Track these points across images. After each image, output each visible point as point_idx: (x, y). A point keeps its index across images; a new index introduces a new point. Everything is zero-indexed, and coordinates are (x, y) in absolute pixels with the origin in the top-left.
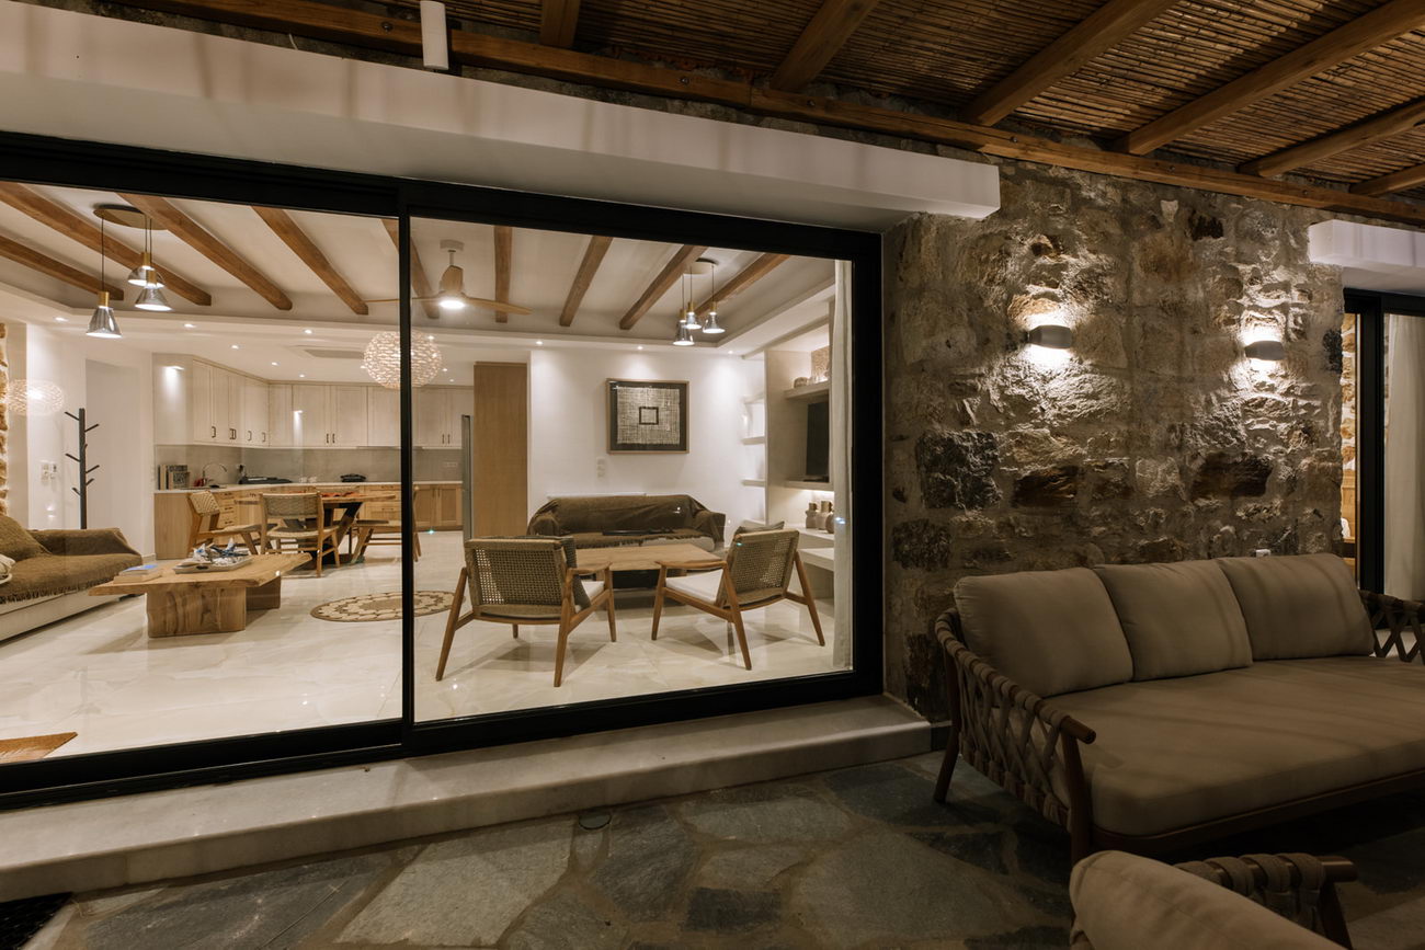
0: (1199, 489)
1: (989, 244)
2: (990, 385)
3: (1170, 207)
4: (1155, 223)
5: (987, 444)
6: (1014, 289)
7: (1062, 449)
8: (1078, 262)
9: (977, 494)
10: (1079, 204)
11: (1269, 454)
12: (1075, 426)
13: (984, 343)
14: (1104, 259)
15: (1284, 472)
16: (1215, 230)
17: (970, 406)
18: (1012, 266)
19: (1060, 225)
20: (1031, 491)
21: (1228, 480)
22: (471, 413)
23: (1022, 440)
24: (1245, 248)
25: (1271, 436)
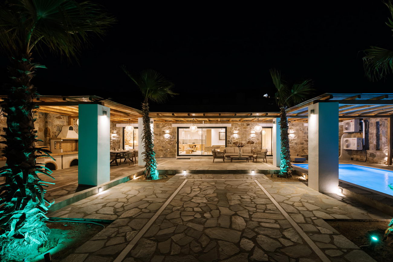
0: (247, 143)
1: (231, 128)
2: (232, 137)
3: (245, 124)
4: (244, 125)
5: (231, 140)
6: (233, 131)
7: (236, 141)
8: (238, 128)
9: (231, 143)
10: (238, 124)
11: (254, 141)
12: (237, 139)
13: (231, 134)
14: (240, 128)
15: (255, 142)
16: (249, 125)
17: (230, 138)
18: (233, 129)
19: (236, 126)
20: (234, 143)
21: (250, 143)
22: (206, 135)
23: (234, 140)
24: (252, 126)
25: (254, 140)
